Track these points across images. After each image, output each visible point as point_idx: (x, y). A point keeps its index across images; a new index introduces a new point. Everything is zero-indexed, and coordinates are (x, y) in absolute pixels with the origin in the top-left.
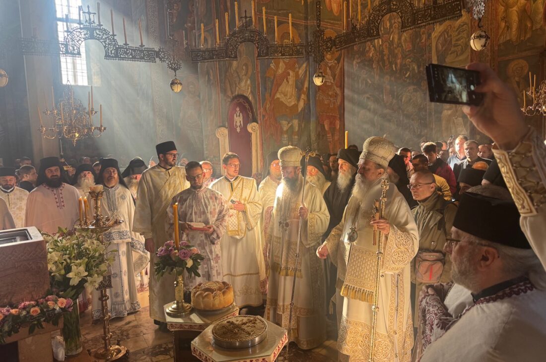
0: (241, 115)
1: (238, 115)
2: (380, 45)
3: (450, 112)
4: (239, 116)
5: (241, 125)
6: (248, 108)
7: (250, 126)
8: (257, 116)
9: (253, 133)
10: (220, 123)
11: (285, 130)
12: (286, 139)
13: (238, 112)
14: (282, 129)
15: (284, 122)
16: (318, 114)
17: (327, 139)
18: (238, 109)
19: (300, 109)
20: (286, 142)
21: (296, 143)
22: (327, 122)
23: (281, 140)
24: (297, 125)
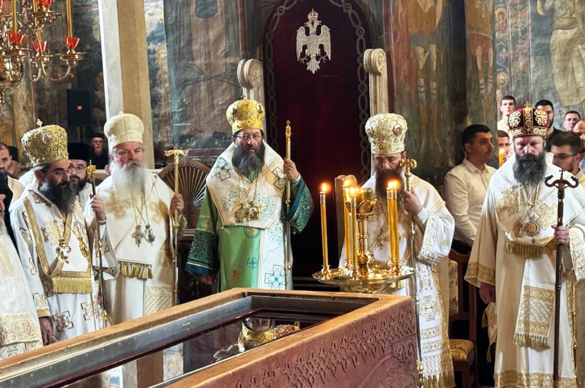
0: (325, 30)
1: (313, 30)
3: (569, 34)
4: (318, 32)
5: (323, 53)
6: (353, 15)
7: (375, 57)
8: (381, 34)
9: (377, 74)
10: (245, 48)
11: (421, 67)
12: (422, 89)
13: (313, 23)
14: (418, 65)
15: (420, 50)
16: (468, 33)
17: (479, 89)
18: (313, 16)
19: (438, 20)
20: (423, 96)
21: (434, 97)
22: (479, 52)
23: (417, 92)
24: (434, 56)
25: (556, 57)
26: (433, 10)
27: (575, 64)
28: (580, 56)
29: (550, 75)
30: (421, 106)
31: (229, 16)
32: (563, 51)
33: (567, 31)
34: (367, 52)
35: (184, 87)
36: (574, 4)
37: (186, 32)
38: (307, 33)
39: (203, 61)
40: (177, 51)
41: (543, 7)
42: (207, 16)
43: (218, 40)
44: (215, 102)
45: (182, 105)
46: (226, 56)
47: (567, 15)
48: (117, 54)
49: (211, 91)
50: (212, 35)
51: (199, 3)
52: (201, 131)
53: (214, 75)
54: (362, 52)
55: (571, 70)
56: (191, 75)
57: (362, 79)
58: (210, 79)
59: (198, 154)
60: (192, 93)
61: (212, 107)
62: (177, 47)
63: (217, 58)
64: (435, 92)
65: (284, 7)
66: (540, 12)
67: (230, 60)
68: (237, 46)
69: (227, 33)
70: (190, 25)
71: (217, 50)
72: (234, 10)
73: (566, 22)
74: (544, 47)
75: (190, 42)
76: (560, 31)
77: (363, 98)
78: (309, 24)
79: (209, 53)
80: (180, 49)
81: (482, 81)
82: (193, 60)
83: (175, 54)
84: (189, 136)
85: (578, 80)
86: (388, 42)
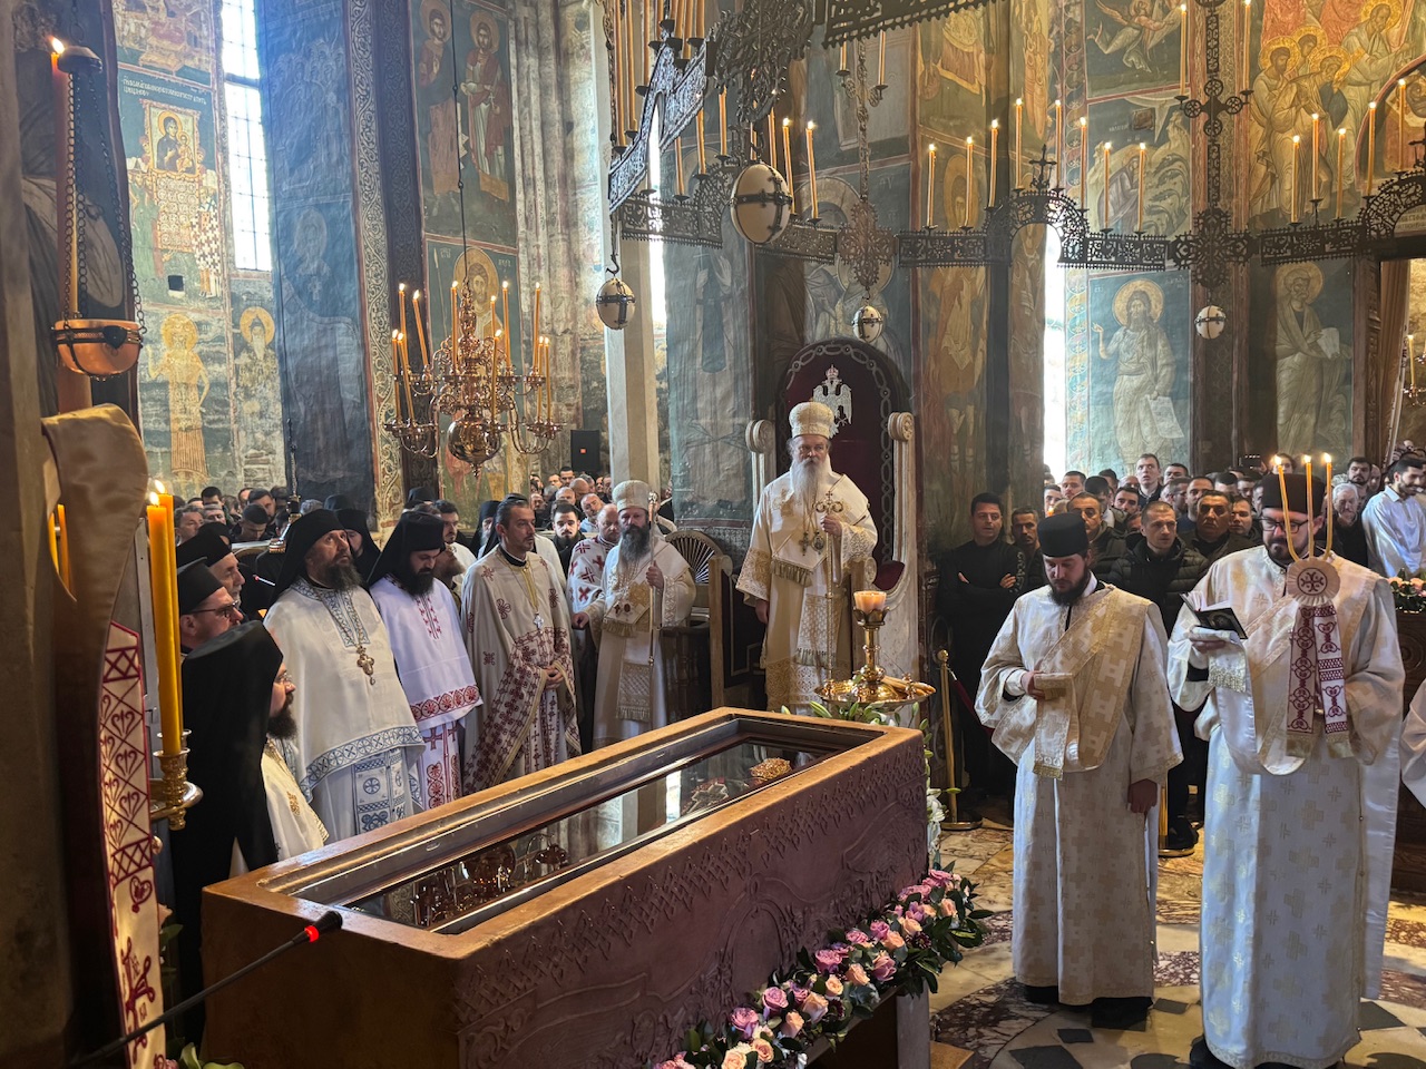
0: (845, 390)
1: (831, 389)
3: (1136, 381)
4: (838, 392)
5: (842, 415)
6: (877, 372)
7: (900, 421)
8: (909, 396)
9: (902, 440)
10: (755, 408)
11: (955, 432)
12: (956, 457)
13: (832, 382)
14: (952, 430)
15: (954, 412)
16: (1011, 392)
17: (1024, 455)
18: (832, 373)
19: (976, 379)
20: (956, 464)
21: (970, 466)
22: (1023, 413)
23: (950, 461)
24: (971, 419)
25: (1120, 407)
26: (971, 366)
27: (1142, 416)
28: (1148, 406)
29: (1112, 428)
30: (954, 475)
31: (738, 371)
32: (1128, 400)
33: (1134, 377)
34: (892, 416)
35: (687, 448)
36: (1143, 347)
37: (690, 387)
38: (825, 393)
39: (708, 420)
40: (680, 408)
41: (1106, 350)
42: (714, 371)
43: (725, 398)
44: (721, 466)
45: (685, 468)
46: (734, 415)
47: (1135, 359)
48: (623, 397)
49: (716, 455)
50: (719, 392)
51: (706, 356)
52: (704, 498)
53: (720, 436)
54: (887, 415)
55: (1136, 422)
56: (695, 436)
57: (886, 446)
58: (716, 441)
59: (701, 524)
60: (696, 456)
61: (718, 472)
62: (680, 404)
63: (723, 417)
64: (971, 460)
65: (800, 363)
66: (1103, 356)
67: (739, 420)
68: (747, 405)
69: (736, 391)
70: (694, 379)
71: (724, 409)
72: (744, 364)
73: (1133, 368)
74: (1108, 396)
75: (695, 399)
76: (1125, 377)
77: (886, 467)
78: (827, 383)
79: (715, 412)
80: (683, 406)
81: (1027, 447)
82: (697, 418)
83: (677, 412)
84: (691, 504)
85: (1145, 434)
86: (918, 405)
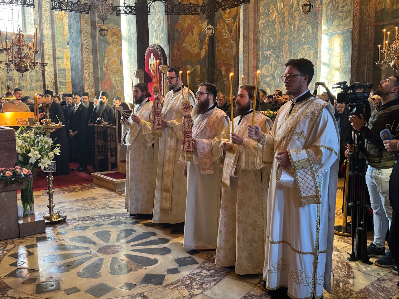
0: (154, 59)
2: (282, 8)
6: (160, 53)
9: (163, 73)
12: (190, 80)
15: (189, 66)
16: (216, 62)
18: (152, 54)
20: (190, 82)
22: (223, 69)
24: (199, 69)
26: (199, 54)
38: (151, 60)
64: (198, 81)
65: (147, 52)
78: (151, 57)
